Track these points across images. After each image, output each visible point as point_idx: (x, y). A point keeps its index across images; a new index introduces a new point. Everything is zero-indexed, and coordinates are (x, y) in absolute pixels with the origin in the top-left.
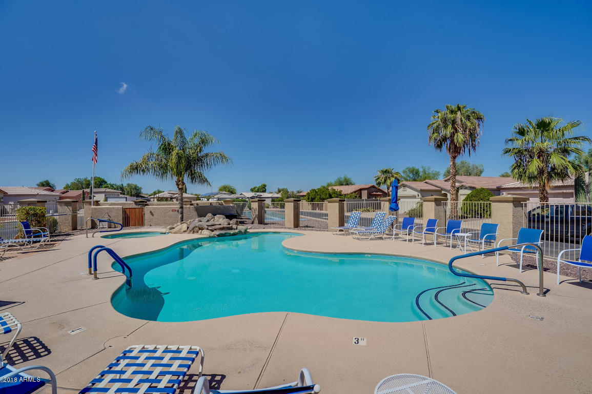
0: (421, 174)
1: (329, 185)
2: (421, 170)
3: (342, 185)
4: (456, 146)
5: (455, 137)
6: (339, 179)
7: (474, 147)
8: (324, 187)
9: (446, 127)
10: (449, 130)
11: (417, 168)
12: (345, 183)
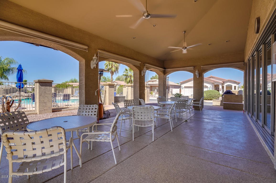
0: (107, 79)
1: (66, 82)
2: (107, 78)
3: (73, 82)
4: (112, 72)
5: (112, 69)
6: (72, 79)
7: (118, 72)
8: (64, 83)
9: (109, 65)
10: (110, 67)
11: (105, 77)
12: (74, 82)
